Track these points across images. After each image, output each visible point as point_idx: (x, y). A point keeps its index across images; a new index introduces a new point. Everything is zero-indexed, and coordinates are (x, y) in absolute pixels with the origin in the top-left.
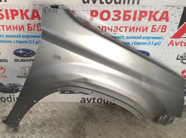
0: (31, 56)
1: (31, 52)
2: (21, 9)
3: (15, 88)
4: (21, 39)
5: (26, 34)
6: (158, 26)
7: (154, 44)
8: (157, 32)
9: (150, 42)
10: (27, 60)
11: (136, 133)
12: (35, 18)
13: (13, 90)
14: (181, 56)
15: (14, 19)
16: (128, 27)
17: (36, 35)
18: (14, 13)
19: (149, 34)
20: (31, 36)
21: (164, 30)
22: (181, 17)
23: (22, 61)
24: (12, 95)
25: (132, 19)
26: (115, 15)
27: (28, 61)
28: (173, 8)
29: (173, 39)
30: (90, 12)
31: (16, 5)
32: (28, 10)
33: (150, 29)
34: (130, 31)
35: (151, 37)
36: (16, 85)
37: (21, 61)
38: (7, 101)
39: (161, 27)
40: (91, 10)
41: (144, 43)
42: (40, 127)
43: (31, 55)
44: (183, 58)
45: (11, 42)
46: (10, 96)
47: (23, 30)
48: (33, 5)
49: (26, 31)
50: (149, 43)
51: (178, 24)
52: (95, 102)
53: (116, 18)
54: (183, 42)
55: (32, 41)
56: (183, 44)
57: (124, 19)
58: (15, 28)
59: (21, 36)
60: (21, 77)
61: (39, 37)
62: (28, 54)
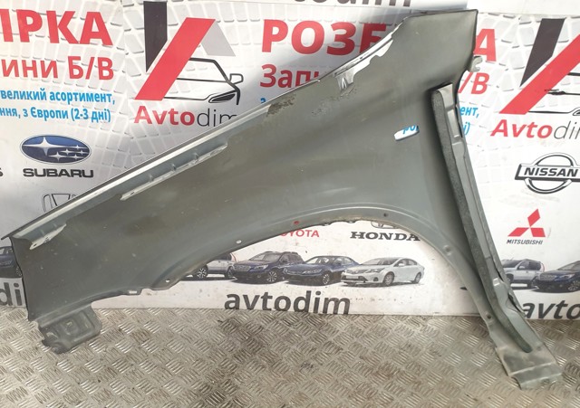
2: (51, 9)
4: (47, 105)
5: (62, 88)
8: (460, 91)
10: (64, 173)
11: (392, 399)
12: (92, 40)
13: (15, 267)
14: (528, 169)
15: (28, 41)
17: (94, 92)
18: (30, 21)
20: (78, 96)
21: (479, 88)
22: (531, 47)
23: (48, 176)
26: (338, 38)
27: (67, 174)
28: (509, 20)
29: (508, 117)
30: (261, 25)
32: (73, 13)
37: (44, 176)
39: (473, 78)
40: (266, 21)
42: (99, 381)
43: (76, 157)
44: (534, 176)
45: (14, 112)
47: (56, 76)
49: (64, 81)
51: (524, 70)
52: (268, 307)
53: (341, 45)
54: (536, 126)
55: (81, 112)
56: (535, 131)
58: (29, 68)
59: (48, 95)
61: (104, 98)
62: (67, 152)
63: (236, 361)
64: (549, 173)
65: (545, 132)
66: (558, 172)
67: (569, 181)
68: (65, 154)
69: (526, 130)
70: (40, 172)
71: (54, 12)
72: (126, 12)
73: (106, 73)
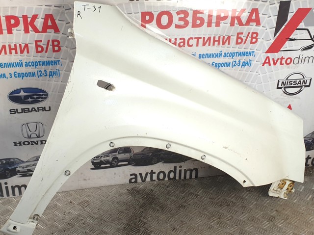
0: (39, 101)
1: (41, 93)
2: (25, 14)
3: (10, 168)
4: (24, 70)
5: (32, 59)
6: (245, 34)
7: (241, 64)
8: (245, 43)
9: (235, 61)
10: (33, 110)
12: (48, 30)
13: (5, 172)
14: (283, 82)
15: (11, 33)
16: (201, 38)
17: (50, 60)
18: (13, 21)
19: (232, 47)
20: (41, 63)
21: (254, 40)
22: (277, 17)
23: (24, 112)
24: (3, 181)
25: (206, 24)
26: (180, 19)
27: (35, 110)
28: (265, 3)
29: (269, 55)
30: (140, 14)
31: (16, 7)
32: (37, 15)
33: (234, 39)
34: (204, 44)
35: (237, 53)
36: (12, 160)
37: (22, 112)
39: (250, 35)
40: (142, 13)
41: (226, 63)
42: (65, 231)
43: (40, 99)
44: (286, 86)
45: (4, 76)
47: (28, 52)
48: (46, 6)
49: (33, 54)
50: (234, 63)
51: (274, 29)
52: (154, 179)
53: (182, 23)
54: (284, 58)
55: (43, 72)
56: (284, 61)
57: (194, 25)
58: (13, 49)
59: (24, 64)
60: (20, 144)
61: (56, 63)
62: (35, 97)
64: (293, 84)
65: (289, 61)
66: (297, 82)
67: (304, 87)
68: (34, 98)
69: (279, 61)
70: (20, 111)
71: (26, 16)
72: (67, 13)
73: (56, 48)
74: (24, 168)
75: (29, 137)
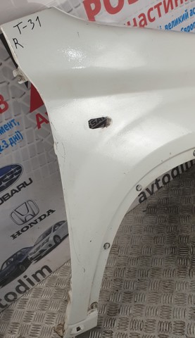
0: (15, 179)
1: (12, 169)
3: (21, 261)
10: (13, 192)
13: (18, 268)
16: (160, 4)
17: (2, 125)
23: (5, 200)
24: (21, 277)
27: (16, 191)
30: (83, 6)
34: (166, 11)
36: (19, 253)
37: (3, 202)
38: (19, 296)
43: (15, 177)
46: (20, 281)
52: (160, 186)
61: (11, 125)
62: (8, 177)
63: (173, 224)
68: (7, 180)
73: (2, 106)
74: (35, 252)
75: (25, 221)
